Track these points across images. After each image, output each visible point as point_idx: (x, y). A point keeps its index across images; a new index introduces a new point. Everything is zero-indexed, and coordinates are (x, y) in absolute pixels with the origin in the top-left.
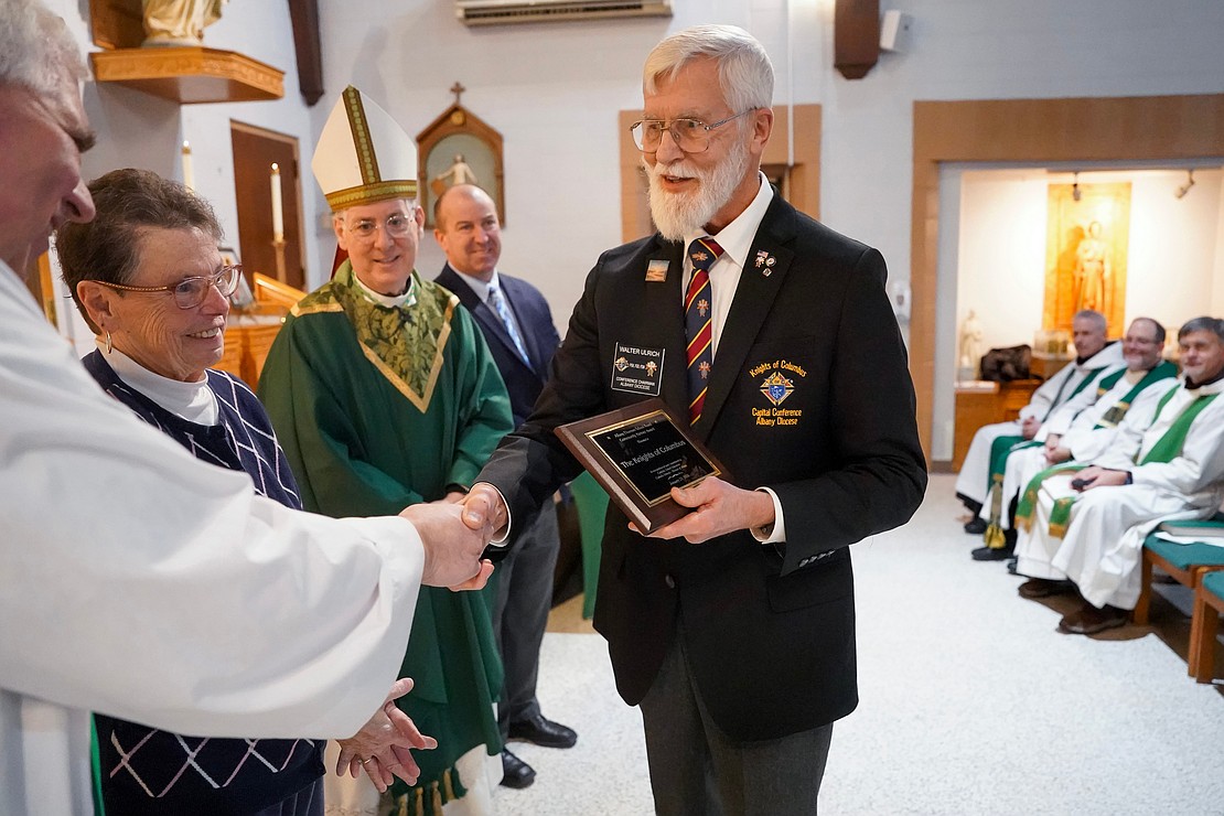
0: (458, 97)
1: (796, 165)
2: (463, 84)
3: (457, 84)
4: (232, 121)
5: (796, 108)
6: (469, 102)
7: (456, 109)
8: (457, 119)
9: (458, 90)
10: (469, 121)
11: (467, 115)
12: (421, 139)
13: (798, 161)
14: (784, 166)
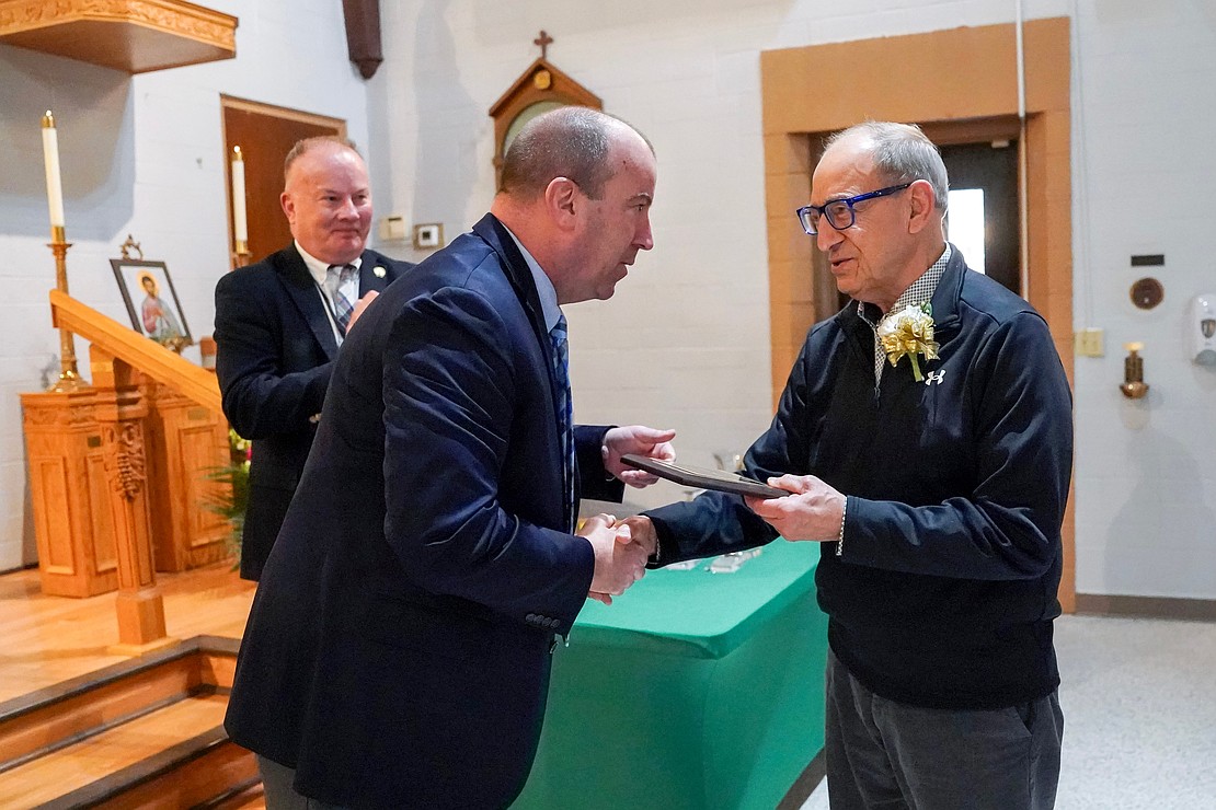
0: (544, 51)
1: (1030, 117)
2: (550, 34)
3: (543, 34)
4: (224, 97)
5: (1026, 26)
6: (557, 57)
7: (539, 67)
8: (542, 81)
9: (544, 41)
10: (557, 82)
11: (556, 76)
12: (496, 112)
13: (1032, 110)
14: (1012, 119)
